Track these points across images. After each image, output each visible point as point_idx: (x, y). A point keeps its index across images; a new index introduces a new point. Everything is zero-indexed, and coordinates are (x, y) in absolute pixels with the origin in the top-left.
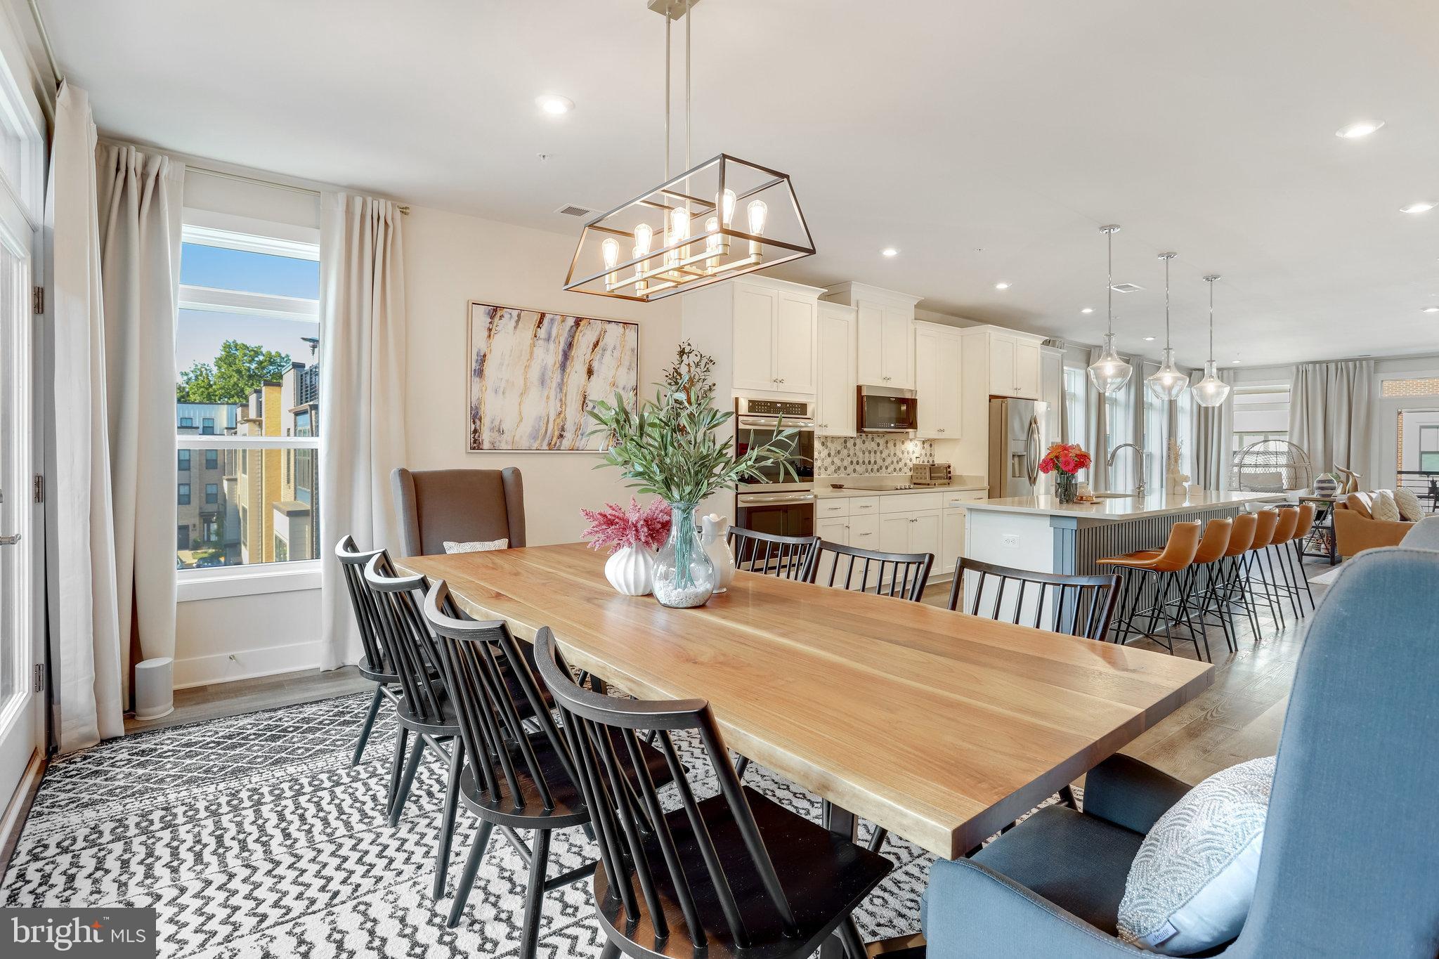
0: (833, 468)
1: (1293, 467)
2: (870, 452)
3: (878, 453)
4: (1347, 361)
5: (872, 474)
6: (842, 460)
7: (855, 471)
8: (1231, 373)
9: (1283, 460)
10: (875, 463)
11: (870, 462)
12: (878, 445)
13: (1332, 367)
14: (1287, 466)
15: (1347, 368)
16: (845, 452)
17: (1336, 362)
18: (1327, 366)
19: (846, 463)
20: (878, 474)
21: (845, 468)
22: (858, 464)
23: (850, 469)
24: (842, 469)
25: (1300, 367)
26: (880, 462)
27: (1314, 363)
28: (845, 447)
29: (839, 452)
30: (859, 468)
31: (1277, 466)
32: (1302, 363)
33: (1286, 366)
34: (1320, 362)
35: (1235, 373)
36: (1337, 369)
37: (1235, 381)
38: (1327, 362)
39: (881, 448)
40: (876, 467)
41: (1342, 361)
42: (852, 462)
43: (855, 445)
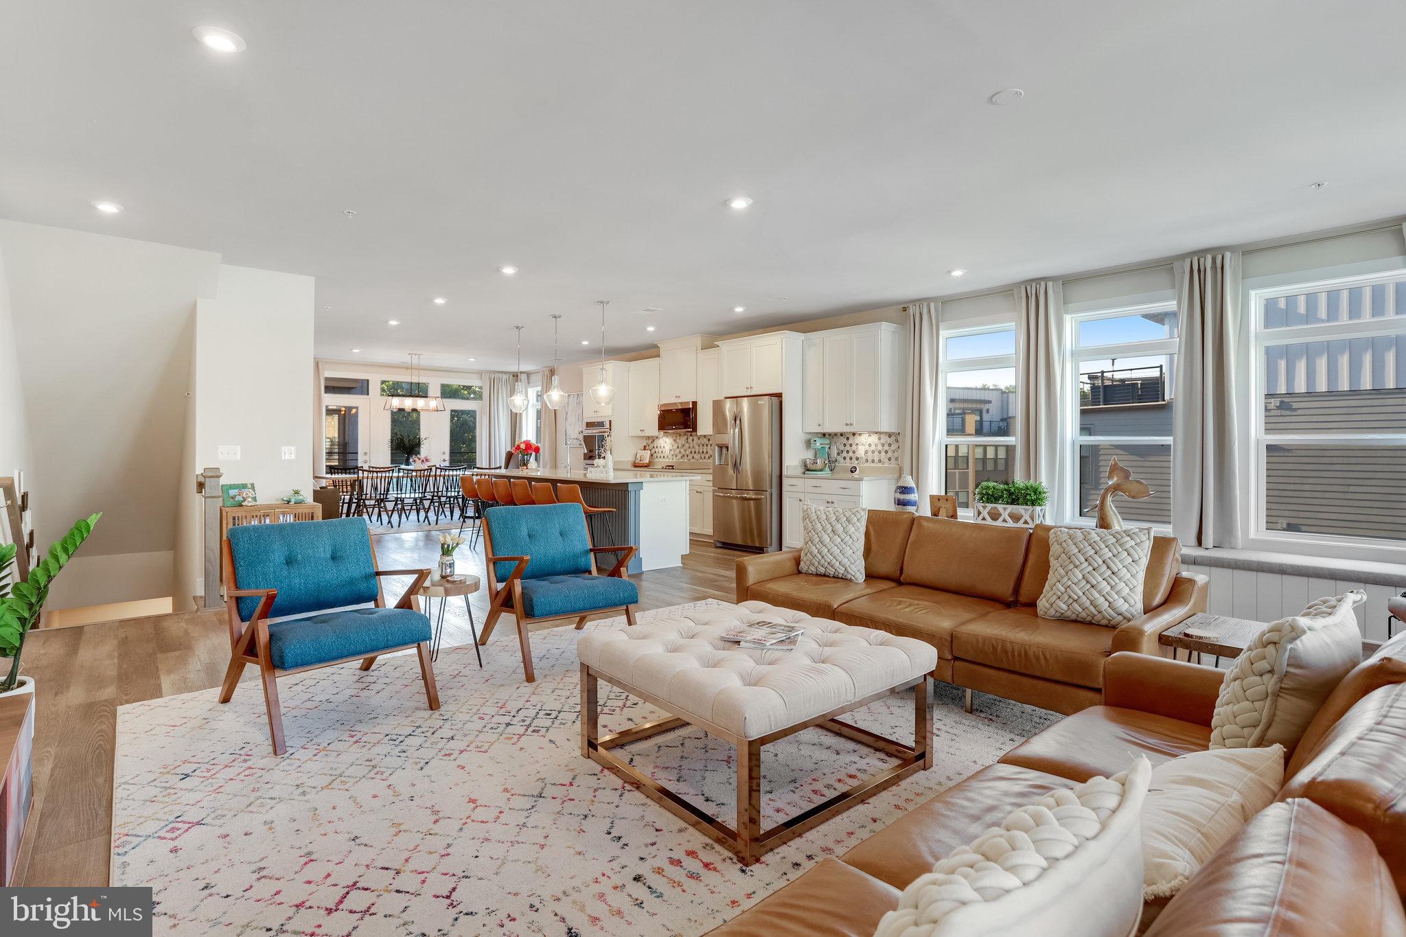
0: (680, 456)
2: (703, 445)
3: (709, 446)
5: (705, 461)
6: (686, 450)
7: (693, 458)
10: (707, 452)
11: (703, 452)
12: (709, 440)
16: (687, 445)
19: (688, 453)
20: (709, 461)
21: (687, 456)
22: (695, 453)
23: (690, 457)
24: (685, 456)
26: (710, 452)
28: (687, 442)
29: (683, 445)
30: (697, 456)
39: (711, 442)
40: (707, 456)
42: (691, 452)
43: (693, 440)
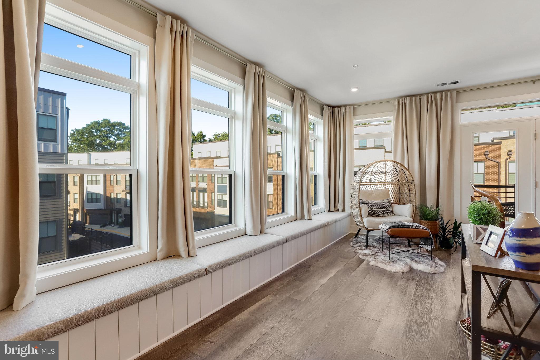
1: (398, 184)
4: (435, 93)
8: (352, 107)
9: (389, 178)
13: (424, 98)
14: (392, 183)
15: (436, 99)
17: (427, 94)
18: (420, 99)
25: (401, 100)
27: (411, 96)
31: (385, 183)
32: (402, 97)
33: (389, 101)
34: (415, 96)
35: (354, 108)
36: (428, 101)
37: (354, 115)
38: (420, 95)
41: (431, 93)
